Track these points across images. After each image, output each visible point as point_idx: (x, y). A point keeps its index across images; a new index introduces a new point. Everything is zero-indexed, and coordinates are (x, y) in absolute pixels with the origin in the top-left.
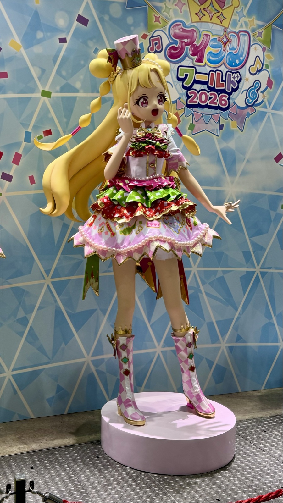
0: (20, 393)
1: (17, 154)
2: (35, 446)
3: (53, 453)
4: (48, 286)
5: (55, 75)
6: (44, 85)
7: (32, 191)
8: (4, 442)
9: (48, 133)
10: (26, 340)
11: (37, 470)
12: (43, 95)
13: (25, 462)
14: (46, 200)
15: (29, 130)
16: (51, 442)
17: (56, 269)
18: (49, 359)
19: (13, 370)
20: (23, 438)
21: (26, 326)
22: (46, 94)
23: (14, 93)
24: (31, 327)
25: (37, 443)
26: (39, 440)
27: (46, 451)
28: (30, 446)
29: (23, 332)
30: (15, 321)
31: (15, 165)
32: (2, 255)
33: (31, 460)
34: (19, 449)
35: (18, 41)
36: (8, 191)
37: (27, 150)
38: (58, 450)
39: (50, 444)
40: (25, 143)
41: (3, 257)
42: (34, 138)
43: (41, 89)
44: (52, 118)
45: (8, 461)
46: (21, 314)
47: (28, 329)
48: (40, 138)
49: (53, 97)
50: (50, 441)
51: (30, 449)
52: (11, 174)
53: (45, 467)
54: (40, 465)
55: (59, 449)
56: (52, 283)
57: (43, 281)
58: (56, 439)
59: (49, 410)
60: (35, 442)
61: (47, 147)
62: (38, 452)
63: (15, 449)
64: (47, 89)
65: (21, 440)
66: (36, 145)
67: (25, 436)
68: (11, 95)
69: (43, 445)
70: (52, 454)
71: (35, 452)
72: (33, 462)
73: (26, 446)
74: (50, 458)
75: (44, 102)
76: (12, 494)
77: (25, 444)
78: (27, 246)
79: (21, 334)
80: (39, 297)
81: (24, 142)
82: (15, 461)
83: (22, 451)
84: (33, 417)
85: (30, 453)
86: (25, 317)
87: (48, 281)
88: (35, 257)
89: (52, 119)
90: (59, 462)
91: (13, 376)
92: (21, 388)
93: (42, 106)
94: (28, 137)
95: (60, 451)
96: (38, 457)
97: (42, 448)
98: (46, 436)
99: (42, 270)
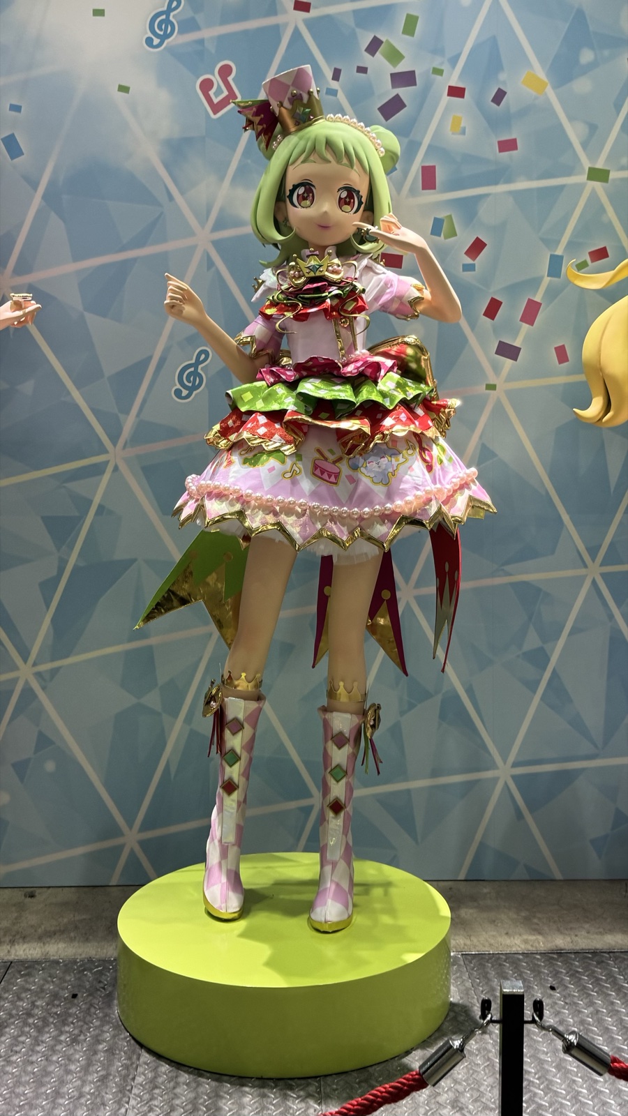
0: (529, 818)
1: (530, 301)
2: (561, 941)
3: (603, 962)
4: (594, 582)
5: (618, 134)
6: (593, 156)
7: (561, 377)
8: (493, 922)
9: (601, 254)
10: (542, 699)
11: (564, 993)
12: (589, 178)
13: (536, 971)
14: (590, 391)
15: (559, 252)
16: (599, 936)
17: (612, 545)
18: (596, 746)
19: (515, 765)
20: (535, 921)
21: (544, 669)
22: (598, 175)
23: (530, 178)
24: (554, 672)
25: (566, 935)
26: (571, 929)
27: (585, 954)
28: (550, 938)
29: (538, 682)
30: (518, 656)
31: (525, 326)
32: (489, 506)
33: (551, 969)
34: (526, 942)
35: (541, 74)
36: (510, 378)
37: (552, 293)
38: (615, 957)
39: (595, 942)
40: (549, 278)
41: (491, 510)
42: (569, 267)
43: (587, 164)
44: (610, 222)
45: (500, 965)
46: (532, 641)
47: (547, 675)
48: (581, 266)
49: (614, 180)
50: (597, 933)
51: (549, 945)
52: (517, 344)
53: (583, 990)
54: (572, 984)
55: (617, 954)
56: (603, 575)
57: (583, 571)
58: (611, 931)
59: (595, 867)
60: (561, 933)
61: (595, 281)
62: (568, 955)
63: (516, 942)
64: (600, 165)
65: (530, 923)
66: (571, 279)
67: (539, 915)
68: (522, 185)
69: (579, 940)
70: (599, 963)
71: (560, 953)
72: (556, 974)
73: (540, 938)
74: (594, 972)
75: (594, 192)
76: (492, 1021)
77: (540, 933)
78: (547, 493)
79: (532, 686)
80: (573, 606)
81: (548, 276)
82: (515, 968)
83: (530, 948)
84: (559, 876)
85: (551, 955)
86: (542, 649)
87: (595, 571)
88: (566, 518)
89: (610, 225)
90: (614, 982)
91: (514, 777)
92: (532, 807)
93: (589, 200)
94: (556, 265)
95: (620, 960)
96: (568, 967)
97: (578, 948)
98: (588, 922)
99: (581, 547)
